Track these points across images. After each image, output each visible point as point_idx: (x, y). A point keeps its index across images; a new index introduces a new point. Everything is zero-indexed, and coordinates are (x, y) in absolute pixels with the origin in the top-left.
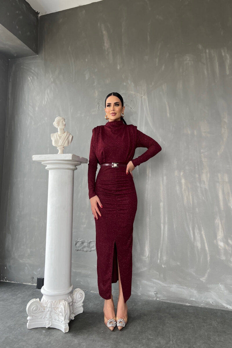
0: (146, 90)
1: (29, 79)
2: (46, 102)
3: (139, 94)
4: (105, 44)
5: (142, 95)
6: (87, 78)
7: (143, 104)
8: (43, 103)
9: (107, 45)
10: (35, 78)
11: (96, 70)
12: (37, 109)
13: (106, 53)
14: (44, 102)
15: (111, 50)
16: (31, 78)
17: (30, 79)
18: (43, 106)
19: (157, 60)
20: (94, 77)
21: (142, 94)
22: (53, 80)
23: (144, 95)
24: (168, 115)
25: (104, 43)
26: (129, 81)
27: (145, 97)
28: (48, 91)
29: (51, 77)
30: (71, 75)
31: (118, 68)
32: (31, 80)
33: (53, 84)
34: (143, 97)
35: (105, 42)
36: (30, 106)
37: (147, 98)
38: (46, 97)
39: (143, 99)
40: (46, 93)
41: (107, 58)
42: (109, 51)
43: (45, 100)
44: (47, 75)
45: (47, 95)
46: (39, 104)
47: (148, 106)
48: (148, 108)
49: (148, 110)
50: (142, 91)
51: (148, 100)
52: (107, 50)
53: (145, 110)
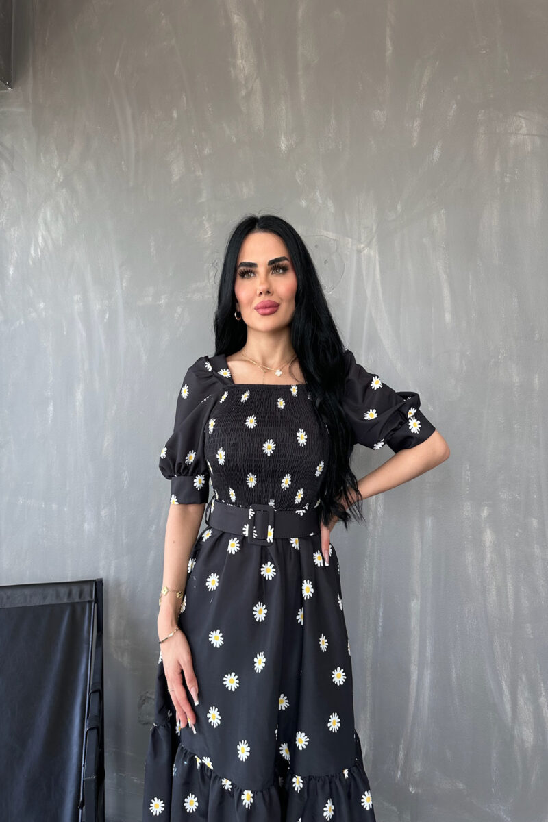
0: (374, 228)
2: (41, 252)
3: (350, 240)
4: (239, 61)
5: (362, 245)
6: (176, 178)
7: (364, 273)
8: (32, 252)
9: (243, 63)
10: (5, 166)
11: (207, 151)
12: (11, 271)
13: (243, 93)
14: (36, 250)
15: (258, 81)
18: (31, 263)
19: (416, 126)
20: (199, 173)
21: (359, 241)
22: (62, 177)
23: (369, 245)
24: (448, 317)
25: (234, 56)
26: (318, 194)
27: (372, 253)
28: (48, 213)
29: (56, 167)
30: (123, 162)
31: (283, 147)
33: (64, 190)
34: (366, 251)
35: (239, 53)
37: (377, 257)
38: (40, 234)
39: (363, 258)
40: (41, 221)
41: (244, 109)
42: (252, 87)
43: (38, 243)
44: (42, 158)
45: (42, 227)
46: (18, 255)
47: (379, 282)
48: (380, 289)
49: (381, 295)
50: (362, 230)
51: (380, 262)
52: (243, 82)
53: (369, 297)
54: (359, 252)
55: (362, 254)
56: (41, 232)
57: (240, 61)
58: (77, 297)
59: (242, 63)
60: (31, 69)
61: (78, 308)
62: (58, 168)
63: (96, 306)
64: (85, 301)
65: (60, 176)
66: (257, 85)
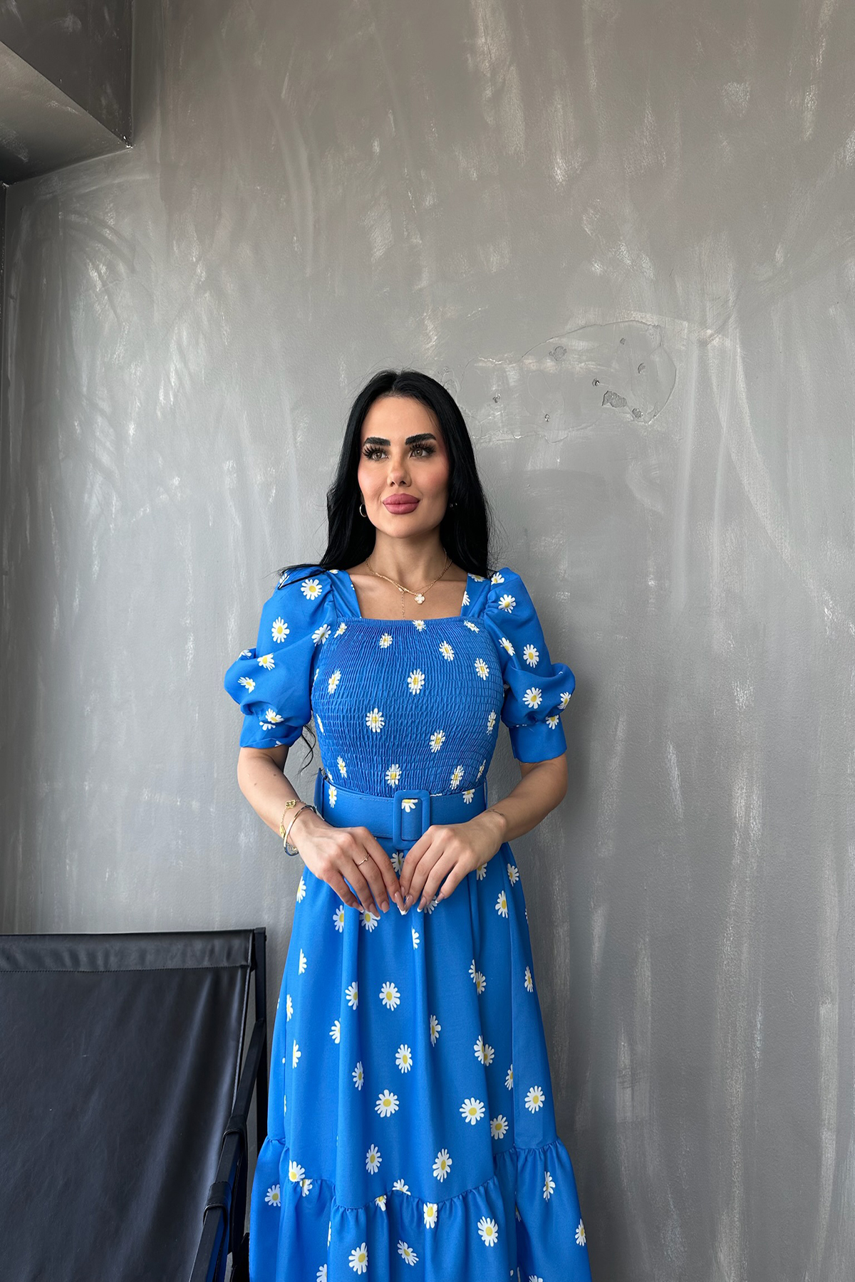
0: (732, 298)
1: (94, 275)
2: (175, 396)
3: (686, 324)
4: (481, 41)
5: (709, 332)
6: (379, 253)
7: (714, 381)
8: (161, 398)
9: (488, 43)
10: (122, 268)
11: (429, 201)
12: (132, 430)
13: (489, 93)
14: (166, 395)
15: (513, 69)
16: (103, 269)
17: (100, 274)
18: (159, 414)
20: (417, 240)
21: (703, 324)
22: (204, 274)
23: (721, 330)
25: (473, 33)
26: (623, 248)
27: (729, 344)
28: (184, 333)
29: (194, 260)
30: (295, 238)
31: (559, 174)
32: (104, 285)
33: (207, 295)
34: (716, 342)
35: (481, 28)
36: (99, 419)
37: (739, 350)
38: (173, 368)
39: (711, 355)
40: (173, 347)
41: (490, 120)
42: (504, 80)
43: (170, 382)
44: (175, 249)
45: (175, 357)
46: (141, 403)
47: (744, 396)
48: (746, 410)
49: (747, 420)
50: (708, 304)
51: (743, 358)
52: (489, 75)
53: (724, 425)
54: (703, 344)
55: (709, 346)
56: (175, 364)
57: (483, 40)
58: (228, 465)
59: (486, 43)
60: (158, 112)
61: (229, 482)
62: (198, 261)
63: (257, 477)
64: (241, 470)
65: (202, 273)
66: (513, 75)
